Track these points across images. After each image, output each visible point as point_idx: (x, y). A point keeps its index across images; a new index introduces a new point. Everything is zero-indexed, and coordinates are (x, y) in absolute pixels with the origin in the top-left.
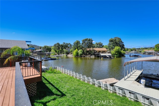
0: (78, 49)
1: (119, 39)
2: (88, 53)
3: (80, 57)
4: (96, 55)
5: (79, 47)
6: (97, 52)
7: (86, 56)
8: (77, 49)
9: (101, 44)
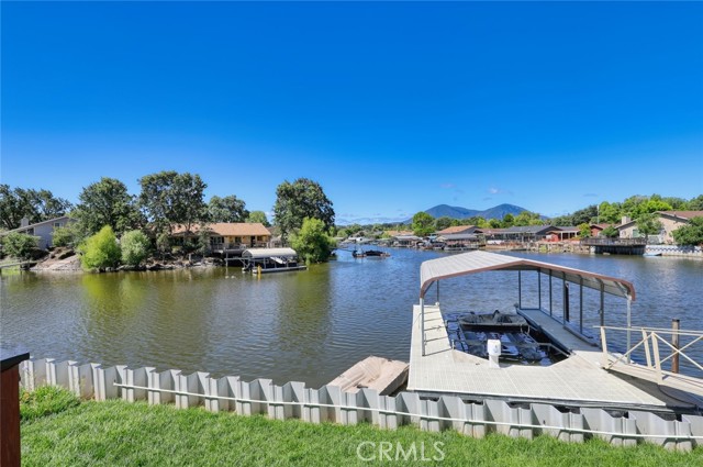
0: (115, 230)
1: (314, 186)
2: (174, 250)
3: (126, 270)
4: (224, 256)
5: (125, 215)
6: (227, 241)
7: (168, 266)
8: (107, 229)
9: (237, 204)
